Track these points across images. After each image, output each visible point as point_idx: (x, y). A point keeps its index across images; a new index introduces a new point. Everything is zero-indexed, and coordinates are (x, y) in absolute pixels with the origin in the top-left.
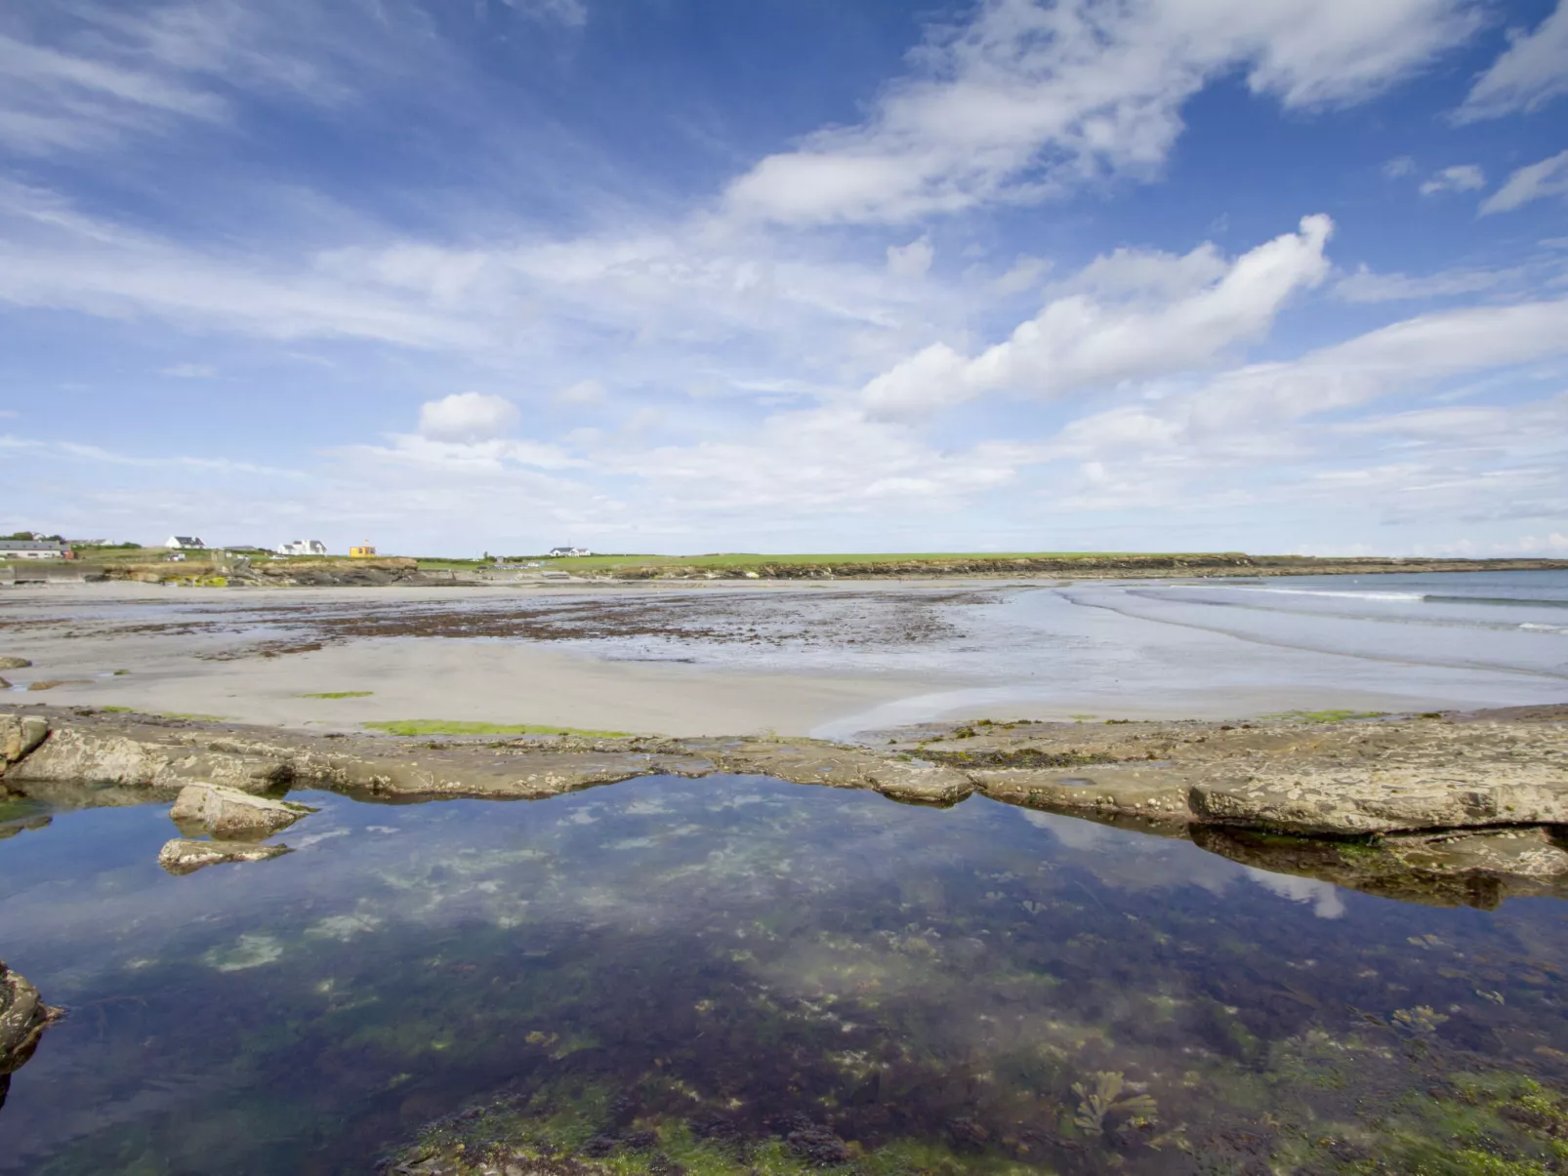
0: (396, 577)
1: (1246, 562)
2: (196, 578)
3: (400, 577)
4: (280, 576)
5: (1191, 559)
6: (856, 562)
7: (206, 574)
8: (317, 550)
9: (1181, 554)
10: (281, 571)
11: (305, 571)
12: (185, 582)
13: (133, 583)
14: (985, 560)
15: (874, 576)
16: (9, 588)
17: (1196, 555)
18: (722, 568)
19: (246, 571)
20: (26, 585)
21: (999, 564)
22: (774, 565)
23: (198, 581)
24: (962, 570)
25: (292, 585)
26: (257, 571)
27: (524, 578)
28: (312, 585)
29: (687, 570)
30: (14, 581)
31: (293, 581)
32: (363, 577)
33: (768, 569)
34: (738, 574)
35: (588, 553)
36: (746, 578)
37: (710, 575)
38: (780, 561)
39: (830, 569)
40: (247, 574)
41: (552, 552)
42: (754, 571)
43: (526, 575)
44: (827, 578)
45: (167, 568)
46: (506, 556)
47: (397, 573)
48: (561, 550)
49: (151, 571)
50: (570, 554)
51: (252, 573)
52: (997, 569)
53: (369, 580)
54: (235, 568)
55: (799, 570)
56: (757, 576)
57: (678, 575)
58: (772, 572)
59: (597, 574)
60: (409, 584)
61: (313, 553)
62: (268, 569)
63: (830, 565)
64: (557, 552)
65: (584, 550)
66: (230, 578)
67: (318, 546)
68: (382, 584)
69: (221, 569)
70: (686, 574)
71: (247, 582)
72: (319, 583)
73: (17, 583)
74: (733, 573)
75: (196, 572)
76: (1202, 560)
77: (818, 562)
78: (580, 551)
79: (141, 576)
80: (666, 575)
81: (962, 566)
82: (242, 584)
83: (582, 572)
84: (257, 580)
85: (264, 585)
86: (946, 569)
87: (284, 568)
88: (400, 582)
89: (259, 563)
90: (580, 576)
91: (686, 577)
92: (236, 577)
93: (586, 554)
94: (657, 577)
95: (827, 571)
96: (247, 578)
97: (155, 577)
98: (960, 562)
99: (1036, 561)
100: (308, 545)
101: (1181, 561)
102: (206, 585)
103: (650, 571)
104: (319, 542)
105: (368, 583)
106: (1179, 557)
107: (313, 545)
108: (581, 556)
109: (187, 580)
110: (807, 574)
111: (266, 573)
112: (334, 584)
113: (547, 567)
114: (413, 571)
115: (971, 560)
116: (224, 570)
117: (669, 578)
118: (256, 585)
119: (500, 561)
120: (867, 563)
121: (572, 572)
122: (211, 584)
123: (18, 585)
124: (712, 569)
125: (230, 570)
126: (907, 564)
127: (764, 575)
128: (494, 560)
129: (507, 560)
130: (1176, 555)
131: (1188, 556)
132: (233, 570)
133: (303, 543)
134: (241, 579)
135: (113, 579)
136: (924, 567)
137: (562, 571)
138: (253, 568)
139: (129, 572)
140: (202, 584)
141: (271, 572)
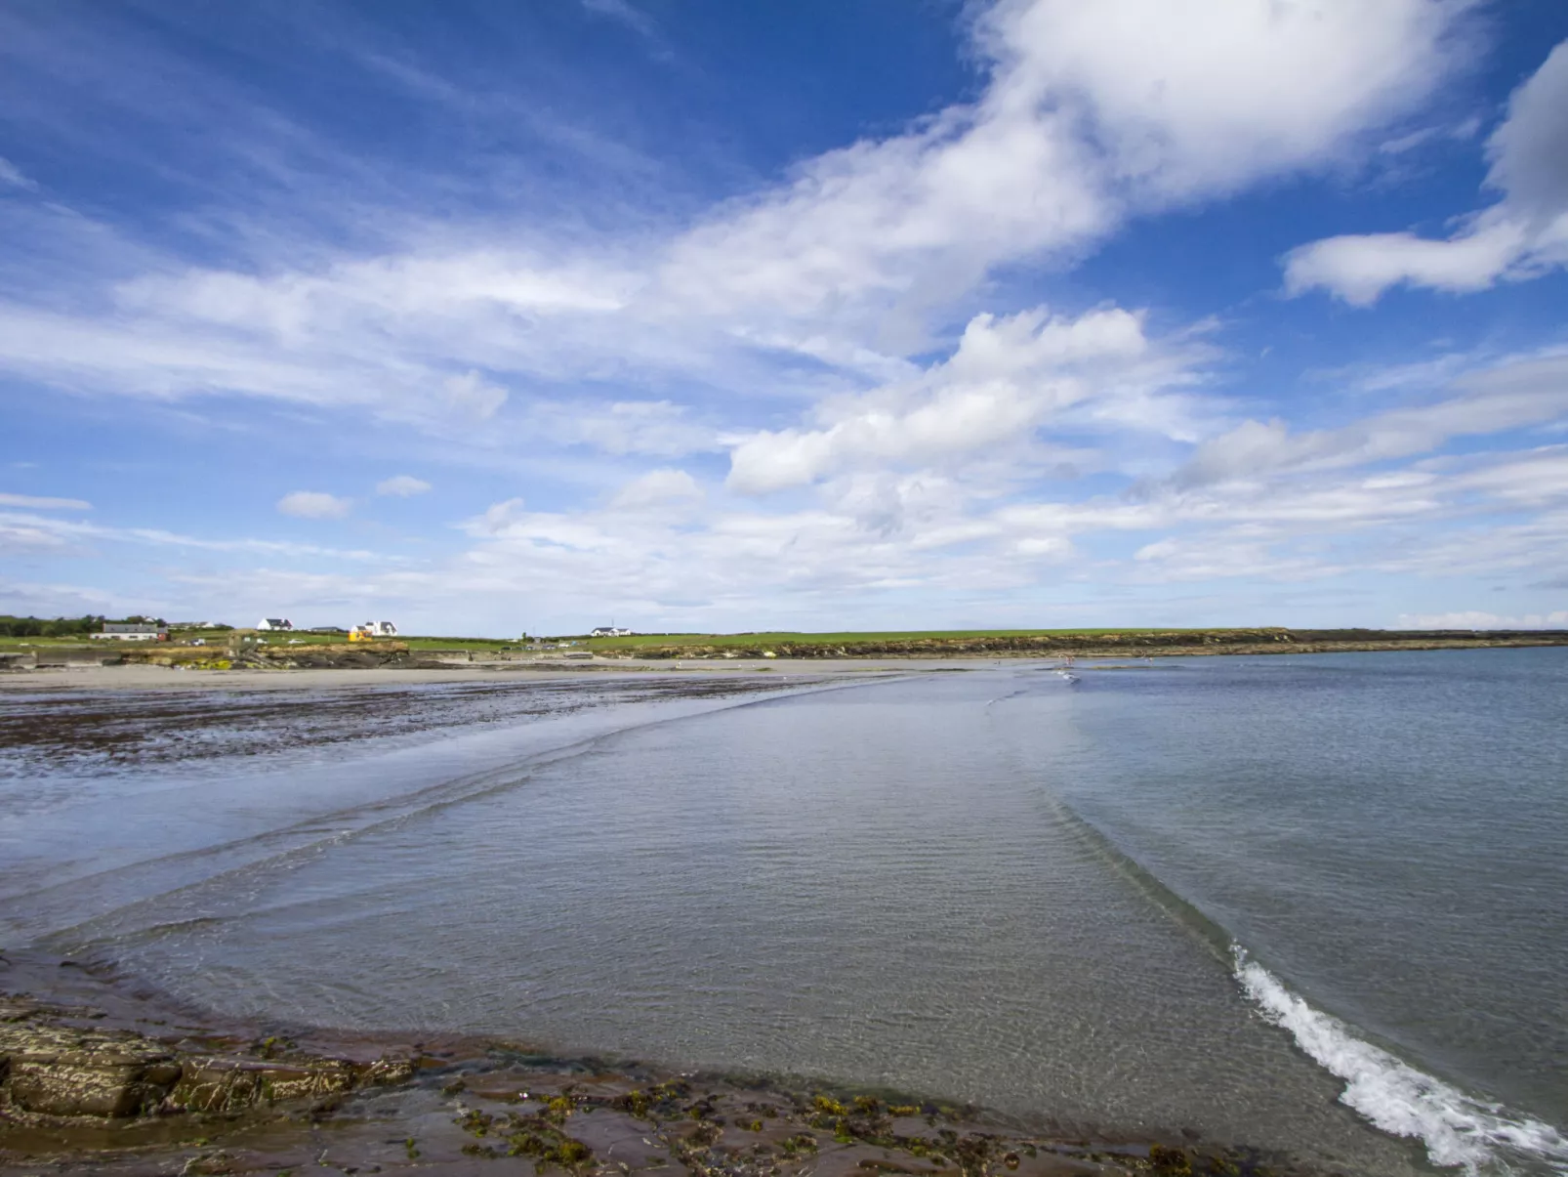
0: (384, 660)
1: (1285, 637)
2: (203, 662)
3: (389, 660)
4: (283, 660)
5: (1224, 635)
6: (870, 640)
7: (213, 658)
8: (387, 631)
9: (1212, 630)
10: (284, 654)
11: (304, 654)
12: (194, 665)
13: (148, 667)
14: (1003, 638)
15: (886, 655)
16: (29, 672)
17: (1230, 630)
18: (739, 648)
19: (251, 655)
20: (46, 669)
21: (1017, 642)
22: (791, 645)
23: (205, 664)
24: (978, 648)
25: (292, 667)
26: (262, 655)
27: (545, 658)
28: (310, 668)
29: (706, 649)
30: (35, 665)
31: (294, 664)
32: (353, 661)
33: (785, 649)
34: (756, 654)
35: (628, 632)
36: (763, 657)
37: (728, 655)
38: (796, 641)
39: (843, 648)
40: (251, 658)
41: (593, 632)
42: (770, 650)
43: (547, 655)
44: (839, 657)
45: (179, 653)
46: (543, 636)
47: (386, 656)
48: (602, 630)
49: (165, 655)
50: (610, 634)
51: (256, 657)
52: (1014, 647)
53: (359, 662)
54: (242, 652)
55: (814, 650)
56: (774, 655)
57: (697, 654)
58: (788, 651)
59: (620, 654)
60: (396, 667)
61: (383, 633)
62: (273, 653)
63: (844, 644)
64: (598, 632)
65: (625, 630)
66: (235, 662)
67: (388, 627)
68: (369, 666)
69: (228, 653)
70: (705, 653)
71: (250, 665)
72: (316, 665)
73: (38, 667)
74: (750, 652)
75: (205, 655)
76: (1237, 636)
77: (832, 640)
78: (620, 630)
79: (156, 660)
80: (686, 655)
81: (979, 644)
82: (245, 667)
83: (606, 652)
84: (259, 663)
85: (265, 667)
86: (961, 648)
87: (288, 652)
88: (389, 665)
89: (265, 648)
90: (604, 656)
91: (705, 656)
92: (242, 660)
93: (626, 633)
94: (678, 656)
95: (841, 650)
96: (250, 661)
97: (167, 661)
98: (976, 640)
99: (1055, 639)
100: (378, 626)
101: (1213, 638)
102: (212, 668)
103: (671, 650)
104: (390, 624)
105: (358, 666)
106: (1211, 633)
107: (384, 626)
108: (620, 636)
109: (197, 663)
110: (821, 654)
111: (271, 657)
112: (329, 666)
113: (575, 648)
114: (403, 654)
115: (988, 638)
116: (231, 654)
117: (689, 658)
118: (258, 668)
119: (538, 641)
120: (880, 641)
121: (597, 653)
122: (216, 667)
123: (38, 670)
124: (730, 648)
125: (236, 654)
126: (921, 642)
127: (781, 655)
128: (531, 640)
129: (543, 640)
130: (1207, 631)
131: (1219, 631)
132: (238, 654)
133: (375, 624)
134: (245, 663)
135: (130, 663)
136: (939, 645)
137: (587, 650)
138: (260, 652)
139: (147, 656)
140: (208, 666)
141: (276, 655)
